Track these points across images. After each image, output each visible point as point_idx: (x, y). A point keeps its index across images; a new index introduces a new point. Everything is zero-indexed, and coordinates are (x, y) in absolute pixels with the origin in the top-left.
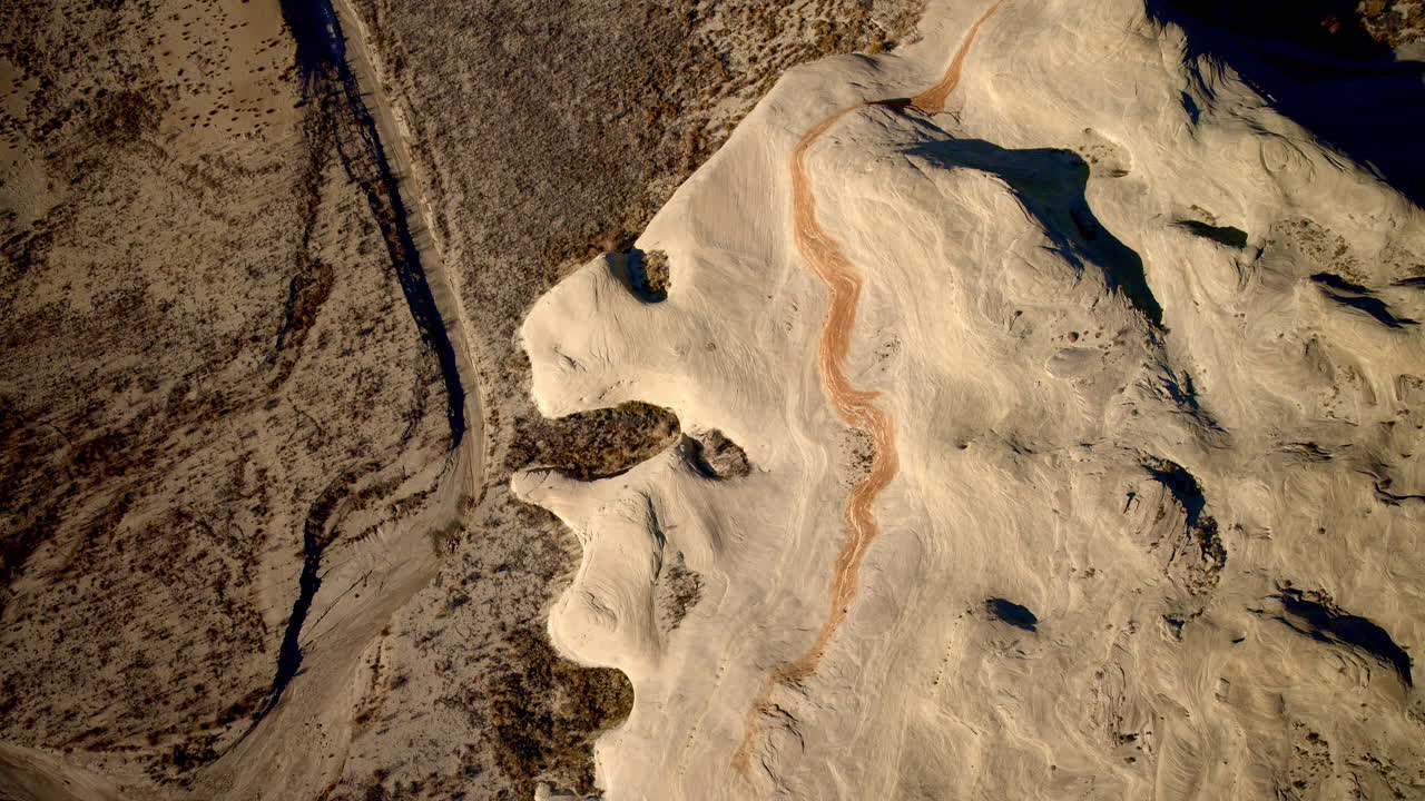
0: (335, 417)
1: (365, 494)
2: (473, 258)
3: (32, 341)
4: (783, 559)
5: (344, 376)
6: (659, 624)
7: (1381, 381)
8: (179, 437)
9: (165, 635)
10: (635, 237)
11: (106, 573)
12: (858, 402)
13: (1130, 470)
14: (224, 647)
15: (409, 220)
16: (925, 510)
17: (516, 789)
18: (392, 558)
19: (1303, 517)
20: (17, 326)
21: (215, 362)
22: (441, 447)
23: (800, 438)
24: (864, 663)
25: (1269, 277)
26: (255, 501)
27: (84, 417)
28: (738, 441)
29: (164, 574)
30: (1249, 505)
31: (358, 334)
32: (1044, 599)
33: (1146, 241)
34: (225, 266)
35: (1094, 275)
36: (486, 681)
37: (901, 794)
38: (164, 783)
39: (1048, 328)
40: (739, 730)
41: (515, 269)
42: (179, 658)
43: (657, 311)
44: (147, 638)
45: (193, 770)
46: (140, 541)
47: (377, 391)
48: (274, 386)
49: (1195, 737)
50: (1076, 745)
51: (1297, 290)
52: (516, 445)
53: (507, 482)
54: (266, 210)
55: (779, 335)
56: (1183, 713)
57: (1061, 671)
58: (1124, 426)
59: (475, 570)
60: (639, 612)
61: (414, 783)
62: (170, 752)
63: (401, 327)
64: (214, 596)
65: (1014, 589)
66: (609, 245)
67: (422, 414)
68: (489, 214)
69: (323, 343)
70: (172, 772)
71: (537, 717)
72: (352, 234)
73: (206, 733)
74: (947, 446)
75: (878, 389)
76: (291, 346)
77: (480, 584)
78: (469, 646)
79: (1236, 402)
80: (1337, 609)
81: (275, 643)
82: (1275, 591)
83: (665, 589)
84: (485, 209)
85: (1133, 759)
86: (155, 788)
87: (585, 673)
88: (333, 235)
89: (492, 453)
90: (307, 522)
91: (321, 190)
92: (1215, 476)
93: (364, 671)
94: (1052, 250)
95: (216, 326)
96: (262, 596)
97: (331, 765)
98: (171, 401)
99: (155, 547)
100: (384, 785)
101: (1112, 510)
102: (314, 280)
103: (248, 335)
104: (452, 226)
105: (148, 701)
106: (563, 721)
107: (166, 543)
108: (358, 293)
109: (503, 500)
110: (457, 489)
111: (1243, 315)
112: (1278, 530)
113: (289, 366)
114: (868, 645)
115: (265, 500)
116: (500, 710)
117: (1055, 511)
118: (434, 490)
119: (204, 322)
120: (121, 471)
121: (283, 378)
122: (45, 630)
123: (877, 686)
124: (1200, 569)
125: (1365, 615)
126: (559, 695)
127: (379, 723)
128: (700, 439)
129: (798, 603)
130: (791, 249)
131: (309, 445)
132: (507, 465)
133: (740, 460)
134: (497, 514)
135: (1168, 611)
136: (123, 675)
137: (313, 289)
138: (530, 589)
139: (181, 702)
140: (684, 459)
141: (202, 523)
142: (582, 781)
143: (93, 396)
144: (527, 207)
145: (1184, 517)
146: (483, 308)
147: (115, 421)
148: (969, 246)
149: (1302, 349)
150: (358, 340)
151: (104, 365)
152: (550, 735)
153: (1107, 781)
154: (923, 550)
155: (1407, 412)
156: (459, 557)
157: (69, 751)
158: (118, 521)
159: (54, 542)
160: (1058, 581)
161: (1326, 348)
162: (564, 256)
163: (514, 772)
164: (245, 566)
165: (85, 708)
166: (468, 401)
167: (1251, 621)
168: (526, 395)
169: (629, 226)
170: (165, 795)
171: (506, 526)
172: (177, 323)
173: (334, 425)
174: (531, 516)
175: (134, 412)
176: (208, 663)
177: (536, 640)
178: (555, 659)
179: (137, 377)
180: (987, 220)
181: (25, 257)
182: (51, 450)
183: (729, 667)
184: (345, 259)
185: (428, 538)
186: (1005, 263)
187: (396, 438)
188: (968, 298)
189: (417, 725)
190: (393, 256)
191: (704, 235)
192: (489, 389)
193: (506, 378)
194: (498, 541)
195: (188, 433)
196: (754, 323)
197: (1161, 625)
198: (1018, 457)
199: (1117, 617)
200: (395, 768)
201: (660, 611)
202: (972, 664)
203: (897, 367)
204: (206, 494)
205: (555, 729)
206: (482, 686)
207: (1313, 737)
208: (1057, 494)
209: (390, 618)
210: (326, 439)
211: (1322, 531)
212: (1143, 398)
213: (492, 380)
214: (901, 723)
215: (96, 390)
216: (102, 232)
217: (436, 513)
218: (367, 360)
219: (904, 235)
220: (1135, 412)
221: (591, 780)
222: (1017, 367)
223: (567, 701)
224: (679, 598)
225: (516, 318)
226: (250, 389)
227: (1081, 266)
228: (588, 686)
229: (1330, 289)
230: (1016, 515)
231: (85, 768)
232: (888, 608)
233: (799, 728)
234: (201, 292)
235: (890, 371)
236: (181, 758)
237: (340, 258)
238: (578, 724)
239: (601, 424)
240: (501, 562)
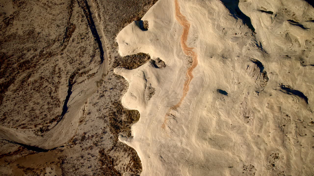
0: (75, 57)
1: (82, 73)
2: (106, 23)
3: (10, 41)
4: (173, 84)
5: (78, 48)
6: (146, 99)
7: (302, 41)
8: (42, 61)
9: (38, 104)
10: (141, 18)
11: (25, 90)
12: (189, 50)
13: (248, 61)
14: (51, 106)
15: (92, 15)
16: (204, 72)
17: (114, 136)
18: (88, 87)
19: (285, 70)
20: (6, 38)
21: (49, 45)
22: (99, 63)
23: (176, 58)
24: (190, 104)
25: (278, 20)
26: (58, 75)
27: (21, 57)
28: (163, 60)
29: (38, 91)
30: (274, 68)
31: (81, 39)
32: (229, 89)
33: (251, 15)
34: (52, 24)
35: (240, 21)
36: (108, 113)
37: (198, 132)
38: (38, 136)
39: (230, 32)
40: (163, 119)
41: (115, 25)
42: (41, 109)
43: (146, 32)
44: (34, 104)
45: (44, 133)
46: (33, 84)
47: (85, 51)
48: (62, 50)
49: (262, 116)
50: (236, 119)
51: (284, 23)
52: (115, 62)
53: (113, 70)
54: (61, 13)
55: (172, 37)
56: (259, 111)
57: (233, 103)
58: (246, 52)
59: (106, 89)
60: (141, 96)
61: (92, 135)
62: (39, 129)
63: (90, 37)
64: (49, 95)
65: (223, 87)
66: (135, 19)
67: (94, 56)
68: (109, 13)
69: (73, 41)
70: (39, 133)
71: (119, 121)
72: (80, 18)
73: (47, 125)
74: (208, 58)
75: (193, 47)
76: (66, 42)
77: (107, 92)
78: (104, 106)
79: (271, 47)
80: (292, 89)
81: (62, 105)
82: (278, 85)
83: (147, 91)
84: (109, 12)
85: (249, 122)
86: (36, 137)
87: (129, 111)
88: (76, 18)
89: (110, 64)
90: (69, 79)
91: (73, 8)
92: (266, 63)
93: (81, 112)
94: (231, 16)
95: (50, 37)
96: (59, 95)
97: (74, 131)
98: (40, 53)
99: (36, 85)
100: (85, 136)
101: (244, 69)
102: (71, 28)
103: (57, 39)
104: (101, 16)
105: (34, 118)
106: (124, 121)
107: (38, 84)
108: (81, 30)
109: (112, 74)
110: (102, 72)
111: (272, 29)
112: (280, 73)
113: (66, 46)
114: (191, 100)
115: (60, 74)
116: (111, 119)
117: (232, 70)
118: (97, 72)
119: (47, 37)
120: (29, 69)
121: (64, 48)
122: (12, 103)
123: (193, 109)
124: (263, 81)
125: (298, 90)
126: (124, 116)
127: (84, 122)
128: (155, 60)
129: (176, 93)
130: (175, 19)
131: (70, 63)
132: (113, 66)
133: (163, 64)
134: (111, 77)
135: (256, 90)
136: (29, 112)
137: (71, 30)
138: (118, 93)
139: (41, 118)
140: (151, 64)
141: (47, 80)
142: (129, 134)
143: (23, 52)
144: (118, 12)
145: (259, 70)
146: (108, 33)
147: (28, 58)
148: (213, 15)
149: (285, 35)
150: (81, 40)
151: (25, 46)
152: (122, 124)
153: (243, 127)
154: (203, 80)
155: (308, 48)
156: (102, 87)
157: (17, 129)
158: (28, 79)
159: (14, 84)
160: (232, 85)
161: (290, 35)
162: (126, 22)
163: (114, 132)
164: (56, 89)
165: (21, 119)
166: (105, 54)
167: (274, 91)
168: (117, 52)
169: (140, 16)
170: (38, 138)
171: (113, 80)
172: (41, 37)
173: (75, 58)
174: (118, 78)
175: (32, 56)
176: (47, 110)
177: (119, 104)
178: (123, 108)
179: (32, 48)
180: (217, 10)
181: (8, 22)
182: (13, 64)
183: (161, 107)
184: (78, 23)
185: (96, 83)
186: (221, 18)
187: (89, 61)
188: (213, 26)
189: (93, 123)
190: (89, 22)
191: (156, 17)
192: (109, 51)
193: (113, 48)
194: (111, 83)
195: (43, 60)
196: (167, 34)
197: (255, 93)
198: (224, 59)
199: (245, 91)
200: (88, 132)
201: (146, 96)
202: (214, 103)
203: (198, 42)
204: (47, 73)
205: (123, 123)
206: (107, 114)
207: (287, 115)
208: (232, 67)
209: (87, 100)
210: (74, 61)
211: (289, 72)
212: (251, 46)
213: (110, 49)
214: (198, 117)
215: (23, 51)
216: (25, 17)
217: (97, 77)
218: (83, 44)
219: (199, 14)
220: (249, 49)
221: (131, 134)
222: (223, 41)
223: (125, 117)
224: (150, 93)
225: (115, 36)
226: (57, 51)
227: (237, 19)
228: (130, 114)
229: (291, 22)
230: (223, 71)
231: (21, 132)
232: (195, 93)
233: (176, 119)
234: (46, 30)
235: (196, 43)
236: (41, 130)
237: (77, 23)
238: (127, 122)
239: (133, 58)
240: (111, 87)
